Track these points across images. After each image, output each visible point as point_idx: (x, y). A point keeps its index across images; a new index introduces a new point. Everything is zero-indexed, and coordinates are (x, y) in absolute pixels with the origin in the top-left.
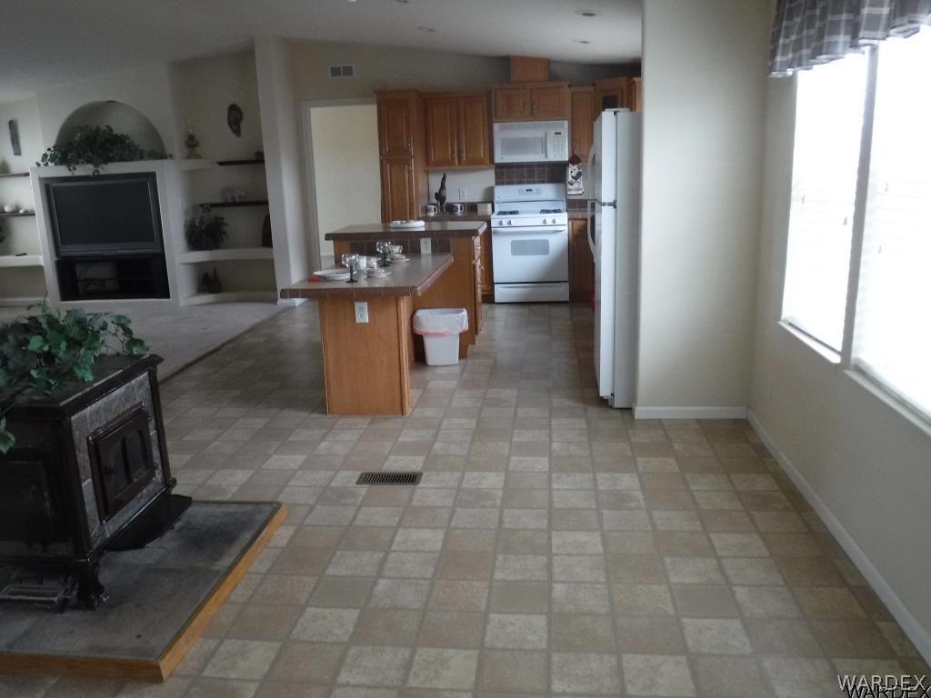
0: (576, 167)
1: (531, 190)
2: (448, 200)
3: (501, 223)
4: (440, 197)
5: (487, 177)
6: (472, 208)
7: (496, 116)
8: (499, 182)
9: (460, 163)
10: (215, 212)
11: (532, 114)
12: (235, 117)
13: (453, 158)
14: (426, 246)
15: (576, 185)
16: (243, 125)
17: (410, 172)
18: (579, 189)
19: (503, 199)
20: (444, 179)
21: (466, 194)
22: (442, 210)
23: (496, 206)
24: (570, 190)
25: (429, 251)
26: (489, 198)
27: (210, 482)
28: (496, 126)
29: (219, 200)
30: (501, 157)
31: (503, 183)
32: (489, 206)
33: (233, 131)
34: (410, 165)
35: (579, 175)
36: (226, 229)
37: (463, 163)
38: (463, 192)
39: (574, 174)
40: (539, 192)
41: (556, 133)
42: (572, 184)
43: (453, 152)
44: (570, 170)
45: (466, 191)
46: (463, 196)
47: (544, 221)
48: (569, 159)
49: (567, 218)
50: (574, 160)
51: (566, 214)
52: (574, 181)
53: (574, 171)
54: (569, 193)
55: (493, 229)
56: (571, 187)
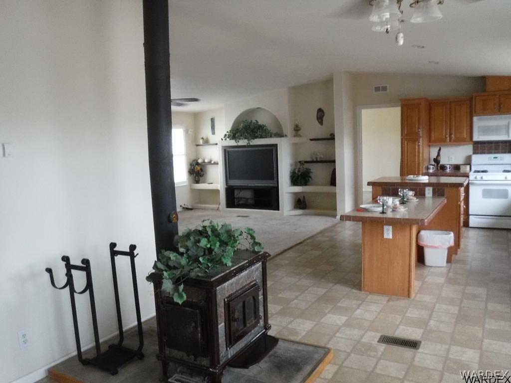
1: (497, 158)
3: (476, 178)
4: (437, 161)
5: (468, 149)
6: (457, 168)
7: (475, 112)
8: (476, 152)
9: (450, 141)
10: (307, 166)
11: (499, 111)
12: (321, 115)
13: (446, 138)
14: (429, 192)
16: (324, 119)
17: (419, 146)
19: (477, 162)
20: (440, 150)
22: (437, 169)
23: (473, 167)
25: (431, 195)
26: (468, 162)
27: (290, 326)
28: (475, 119)
29: (309, 159)
30: (477, 137)
31: (478, 153)
32: (468, 167)
33: (319, 122)
34: (419, 142)
36: (311, 175)
37: (452, 141)
38: (451, 158)
40: (502, 159)
43: (446, 134)
45: (453, 157)
46: (451, 160)
47: (506, 178)
55: (470, 181)
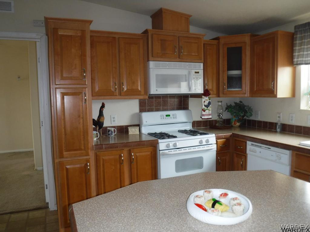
0: (207, 98)
1: (169, 115)
2: (105, 125)
4: (98, 123)
5: (133, 105)
6: (123, 130)
7: (152, 56)
8: (143, 109)
9: (120, 93)
11: (179, 58)
15: (207, 112)
17: (85, 101)
18: (209, 115)
19: (149, 123)
20: (103, 106)
21: (116, 119)
24: (204, 115)
26: (136, 122)
28: (152, 64)
30: (154, 90)
31: (145, 111)
32: (137, 128)
35: (209, 103)
37: (123, 94)
38: (114, 118)
39: (206, 103)
40: (175, 117)
41: (196, 72)
42: (204, 111)
44: (203, 100)
45: (116, 117)
46: (114, 121)
47: (201, 142)
48: (202, 92)
49: (215, 138)
50: (206, 93)
51: (214, 135)
52: (206, 108)
53: (206, 101)
54: (203, 117)
55: (161, 152)
56: (204, 113)
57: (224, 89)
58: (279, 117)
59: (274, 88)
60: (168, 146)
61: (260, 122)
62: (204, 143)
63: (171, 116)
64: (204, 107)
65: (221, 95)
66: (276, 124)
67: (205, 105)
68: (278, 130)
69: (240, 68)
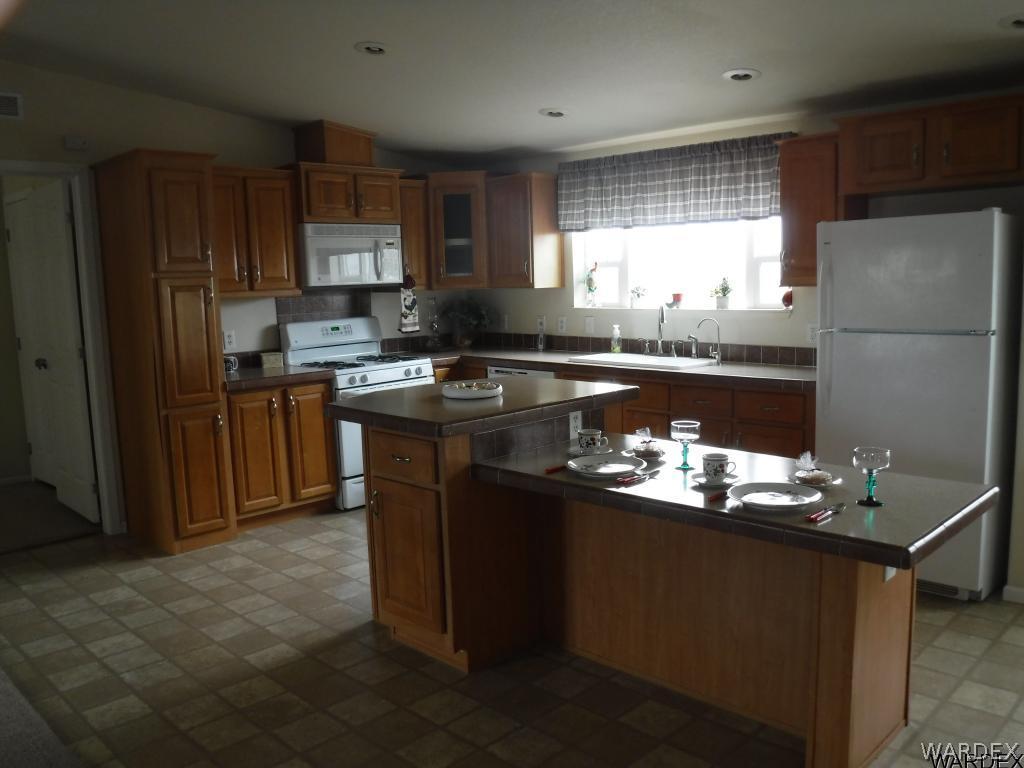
0: (409, 292)
6: (251, 361)
11: (357, 214)
13: (241, 278)
14: (575, 425)
15: (411, 317)
18: (415, 324)
21: (234, 339)
24: (405, 325)
28: (309, 229)
30: (317, 278)
32: (281, 356)
35: (414, 302)
37: (257, 287)
38: (229, 336)
39: (408, 303)
40: (348, 331)
41: (388, 243)
42: (406, 317)
43: (241, 268)
44: (403, 296)
47: (407, 373)
48: (401, 281)
49: (431, 365)
50: (408, 282)
51: (429, 360)
52: (408, 312)
53: (408, 298)
54: (404, 330)
55: (341, 392)
56: (405, 321)
57: (439, 274)
58: (541, 324)
59: (528, 273)
60: (352, 380)
61: (508, 336)
62: (413, 375)
63: (342, 329)
64: (404, 309)
65: (435, 286)
66: (537, 336)
67: (406, 307)
68: (541, 347)
69: (467, 234)
